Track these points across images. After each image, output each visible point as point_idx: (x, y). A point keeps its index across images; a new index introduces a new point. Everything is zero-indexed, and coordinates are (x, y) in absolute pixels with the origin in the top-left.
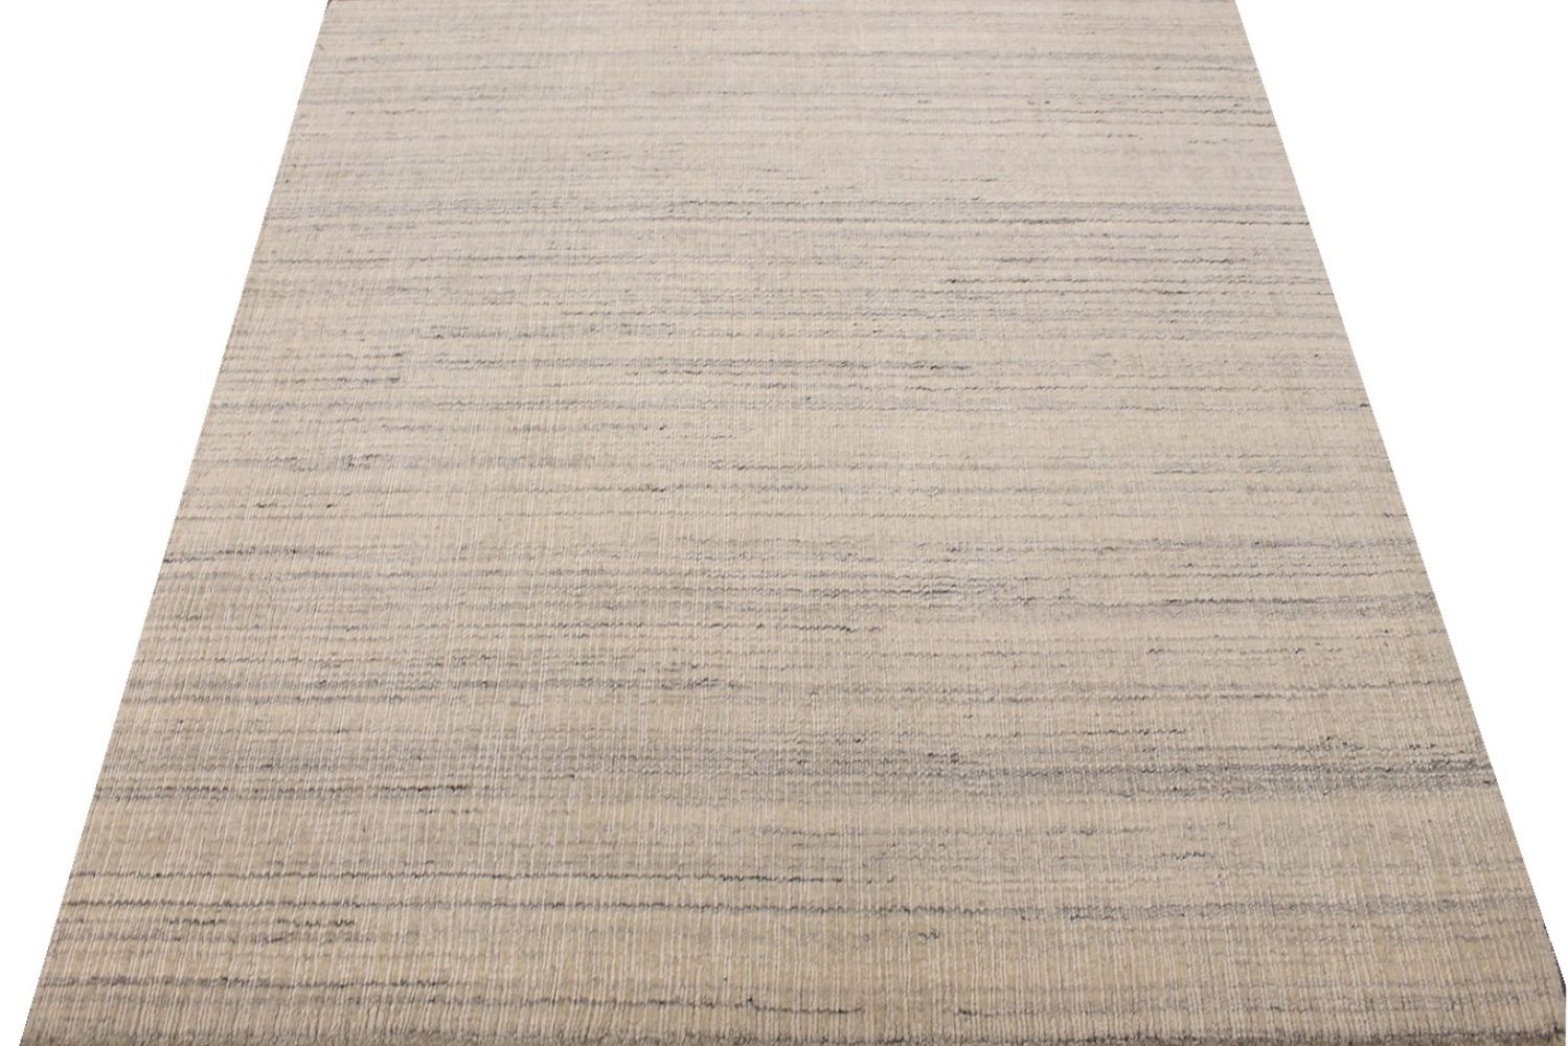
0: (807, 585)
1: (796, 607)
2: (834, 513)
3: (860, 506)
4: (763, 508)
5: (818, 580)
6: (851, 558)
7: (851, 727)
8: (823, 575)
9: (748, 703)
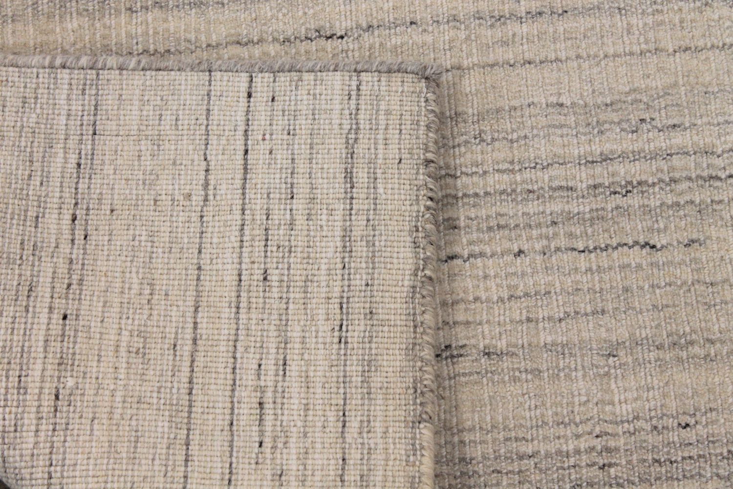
0: (582, 178)
1: (569, 217)
2: (611, 51)
3: (651, 35)
4: (500, 54)
5: (598, 169)
6: (645, 127)
7: (673, 405)
8: (606, 159)
9: (515, 380)
